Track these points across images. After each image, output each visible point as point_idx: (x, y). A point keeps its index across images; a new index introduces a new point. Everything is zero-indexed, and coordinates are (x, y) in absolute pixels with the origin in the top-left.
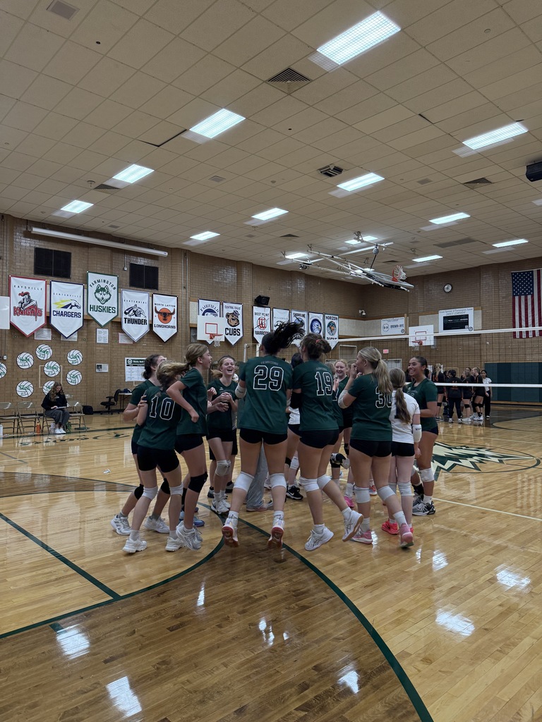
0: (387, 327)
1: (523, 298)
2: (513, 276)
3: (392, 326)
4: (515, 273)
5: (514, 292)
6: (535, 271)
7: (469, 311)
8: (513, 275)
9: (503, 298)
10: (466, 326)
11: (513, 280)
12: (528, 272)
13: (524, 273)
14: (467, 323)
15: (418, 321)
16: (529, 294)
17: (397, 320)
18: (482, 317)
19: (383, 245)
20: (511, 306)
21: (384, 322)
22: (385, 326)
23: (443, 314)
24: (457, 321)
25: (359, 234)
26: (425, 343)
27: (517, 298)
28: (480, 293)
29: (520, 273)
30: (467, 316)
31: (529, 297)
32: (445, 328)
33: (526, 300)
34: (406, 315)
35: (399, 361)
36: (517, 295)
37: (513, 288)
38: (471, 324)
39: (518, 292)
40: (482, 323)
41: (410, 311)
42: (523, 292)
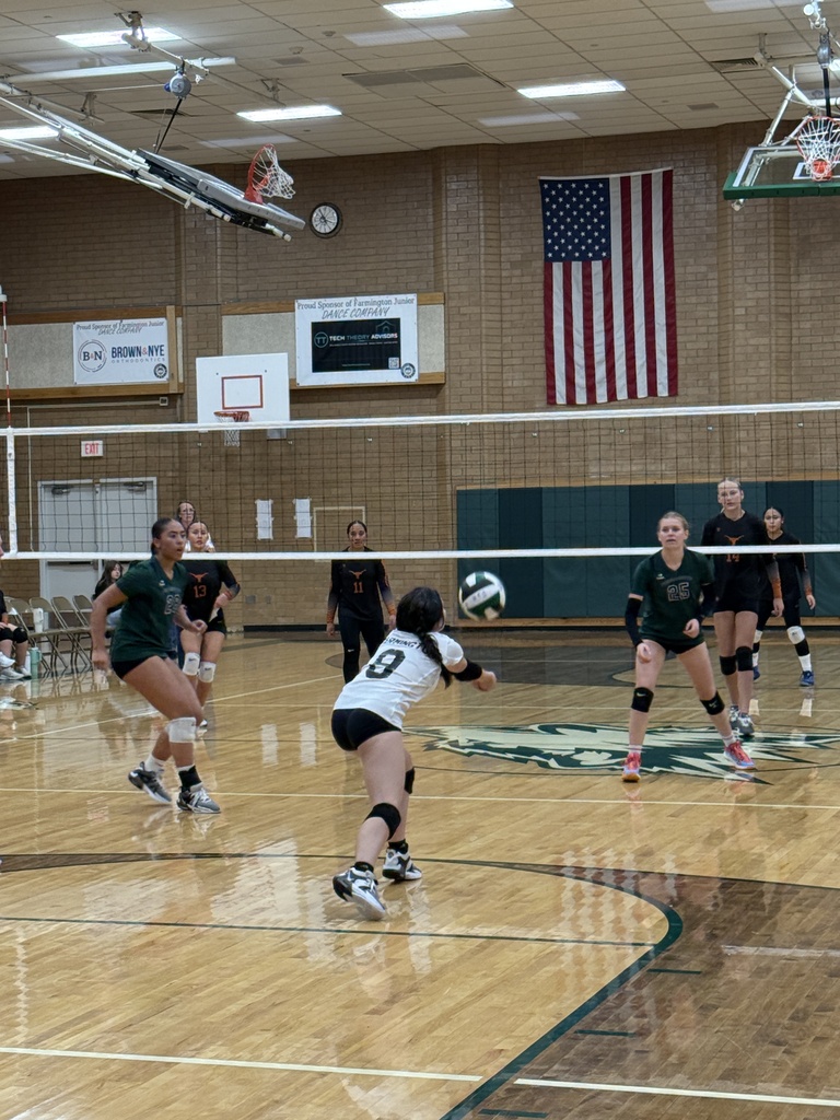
0: (98, 355)
1: (577, 267)
2: (545, 194)
3: (117, 352)
4: (553, 184)
5: (548, 248)
6: (615, 178)
7: (401, 308)
8: (547, 189)
9: (514, 265)
10: (392, 361)
11: (546, 207)
12: (594, 183)
13: (580, 183)
14: (394, 349)
15: (219, 333)
16: (597, 256)
17: (138, 328)
18: (448, 330)
19: (197, 63)
20: (541, 294)
21: (84, 334)
22: (91, 349)
23: (309, 312)
24: (360, 340)
25: (135, 19)
26: (257, 421)
27: (557, 268)
28: (437, 244)
29: (566, 184)
30: (394, 325)
31: (597, 267)
32: (319, 366)
33: (587, 277)
34: (171, 309)
35: (143, 486)
36: (557, 258)
37: (547, 235)
38: (409, 352)
39: (563, 248)
40: (448, 351)
41: (188, 296)
42: (577, 248)
